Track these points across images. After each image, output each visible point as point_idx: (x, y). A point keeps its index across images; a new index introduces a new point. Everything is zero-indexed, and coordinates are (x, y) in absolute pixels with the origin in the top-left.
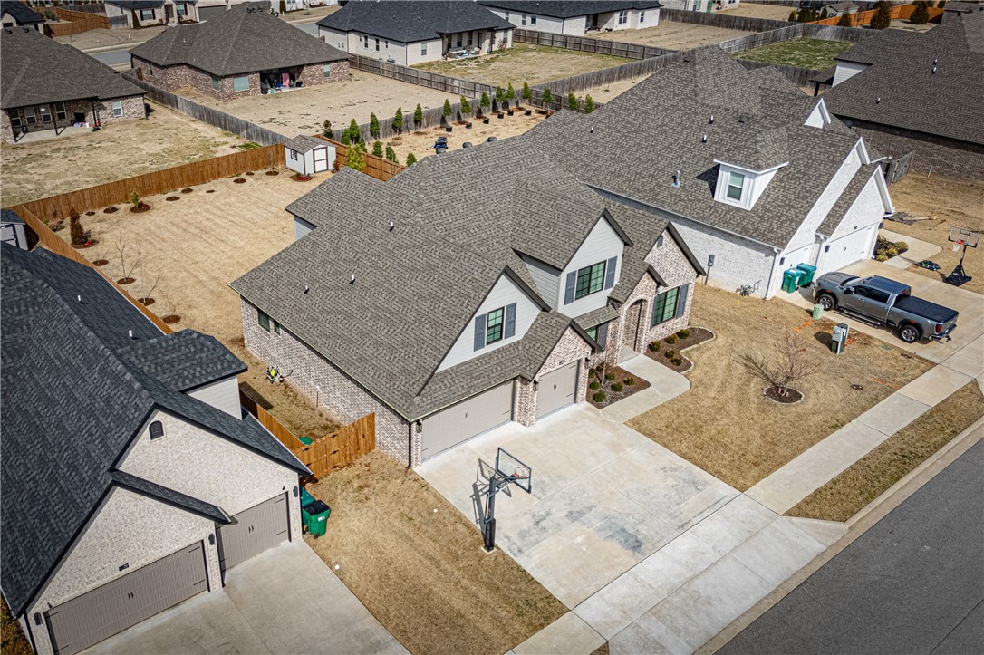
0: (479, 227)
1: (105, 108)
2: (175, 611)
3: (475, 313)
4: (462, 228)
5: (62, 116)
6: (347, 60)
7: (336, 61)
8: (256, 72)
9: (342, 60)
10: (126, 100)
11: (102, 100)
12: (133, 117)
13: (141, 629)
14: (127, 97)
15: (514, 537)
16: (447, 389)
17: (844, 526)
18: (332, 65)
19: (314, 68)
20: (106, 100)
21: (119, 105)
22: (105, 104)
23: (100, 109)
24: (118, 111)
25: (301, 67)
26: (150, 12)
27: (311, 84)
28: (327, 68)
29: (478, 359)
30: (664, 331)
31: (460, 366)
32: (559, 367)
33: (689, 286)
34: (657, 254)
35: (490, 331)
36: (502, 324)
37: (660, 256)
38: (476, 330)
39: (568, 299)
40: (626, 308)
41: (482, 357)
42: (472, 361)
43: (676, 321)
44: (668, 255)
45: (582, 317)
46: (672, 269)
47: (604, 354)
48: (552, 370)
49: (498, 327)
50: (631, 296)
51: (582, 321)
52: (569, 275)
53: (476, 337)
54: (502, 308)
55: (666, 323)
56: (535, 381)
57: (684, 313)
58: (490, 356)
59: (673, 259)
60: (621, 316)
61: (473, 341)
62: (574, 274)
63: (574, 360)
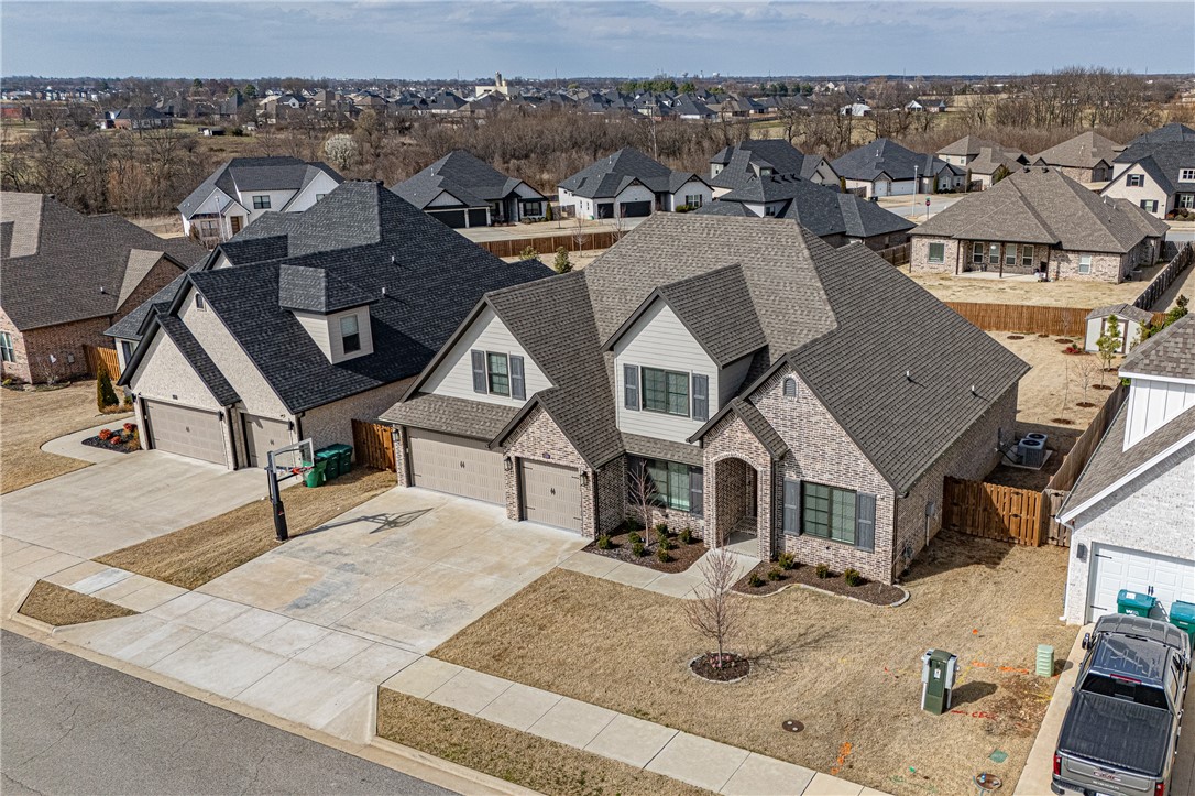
1: (1069, 261)
5: (1027, 262)
10: (1098, 257)
11: (1067, 251)
12: (1101, 279)
13: (188, 460)
14: (1100, 253)
15: (302, 546)
16: (427, 413)
20: (1074, 251)
21: (1087, 260)
22: (1071, 256)
23: (1063, 260)
24: (1082, 268)
29: (479, 404)
30: (831, 556)
31: (458, 400)
32: (542, 459)
33: (878, 503)
34: (788, 406)
35: (495, 379)
36: (507, 376)
37: (795, 414)
38: (474, 367)
39: (629, 402)
40: (713, 459)
41: (484, 405)
42: (472, 402)
43: (858, 553)
44: (814, 420)
45: (656, 441)
46: (827, 449)
47: (702, 522)
48: (532, 457)
49: (504, 379)
50: (717, 443)
51: (652, 445)
52: (626, 368)
53: (475, 374)
54: (505, 355)
55: (834, 545)
56: (509, 458)
57: (876, 549)
58: (491, 407)
59: (829, 432)
60: (705, 468)
61: (472, 378)
62: (634, 368)
63: (565, 463)
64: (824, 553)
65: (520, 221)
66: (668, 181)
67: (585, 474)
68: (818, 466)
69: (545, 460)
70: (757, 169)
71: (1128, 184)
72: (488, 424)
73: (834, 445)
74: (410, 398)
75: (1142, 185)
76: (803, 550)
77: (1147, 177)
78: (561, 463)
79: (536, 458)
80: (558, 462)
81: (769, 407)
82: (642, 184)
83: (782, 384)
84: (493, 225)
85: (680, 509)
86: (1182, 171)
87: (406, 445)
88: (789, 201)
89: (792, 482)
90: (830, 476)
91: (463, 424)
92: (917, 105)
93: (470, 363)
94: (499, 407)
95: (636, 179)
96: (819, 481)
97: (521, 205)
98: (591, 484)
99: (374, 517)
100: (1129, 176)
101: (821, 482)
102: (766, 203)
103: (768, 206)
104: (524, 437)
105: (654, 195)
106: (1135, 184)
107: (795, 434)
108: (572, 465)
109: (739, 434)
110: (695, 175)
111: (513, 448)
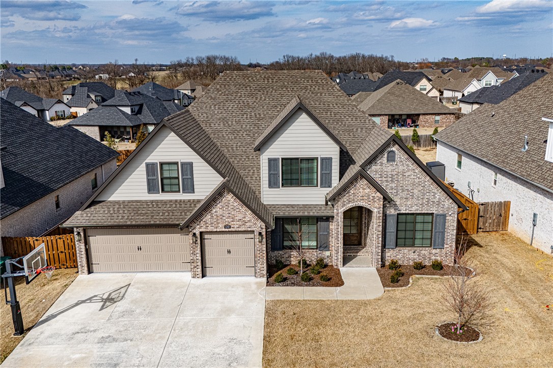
6: (453, 114)
7: (445, 114)
8: (386, 115)
9: (450, 114)
16: (109, 215)
18: (441, 116)
19: (427, 117)
25: (418, 115)
27: (424, 127)
28: (438, 118)
29: (152, 202)
30: (416, 256)
31: (133, 201)
32: (224, 230)
33: (447, 218)
34: (390, 168)
35: (165, 181)
36: (178, 178)
37: (394, 173)
38: (148, 175)
39: (272, 183)
40: (342, 210)
41: (157, 202)
42: (146, 202)
43: (434, 251)
44: (407, 174)
45: (292, 206)
46: (416, 191)
47: (328, 253)
48: (215, 230)
49: (176, 181)
50: (345, 199)
51: (291, 209)
52: (270, 160)
53: (148, 181)
54: (176, 163)
55: (418, 249)
56: (194, 234)
57: (445, 246)
58: (164, 203)
59: (416, 181)
60: (335, 216)
61: (146, 184)
62: (276, 160)
63: (243, 229)
64: (412, 256)
66: (42, 104)
67: (260, 234)
68: (409, 203)
69: (227, 230)
70: (93, 97)
72: (166, 214)
73: (420, 188)
74: (89, 206)
76: (398, 256)
78: (240, 229)
79: (218, 230)
80: (238, 230)
81: (376, 171)
82: (29, 105)
83: (386, 155)
85: (310, 248)
87: (86, 243)
88: (141, 106)
89: (390, 215)
90: (417, 208)
91: (145, 217)
92: (133, 75)
93: (145, 173)
94: (171, 201)
95: (25, 103)
96: (410, 212)
98: (264, 240)
99: (90, 299)
101: (411, 212)
102: (131, 106)
103: (132, 107)
104: (209, 216)
105: (36, 111)
107: (394, 185)
108: (249, 229)
109: (361, 190)
110: (59, 100)
111: (198, 226)
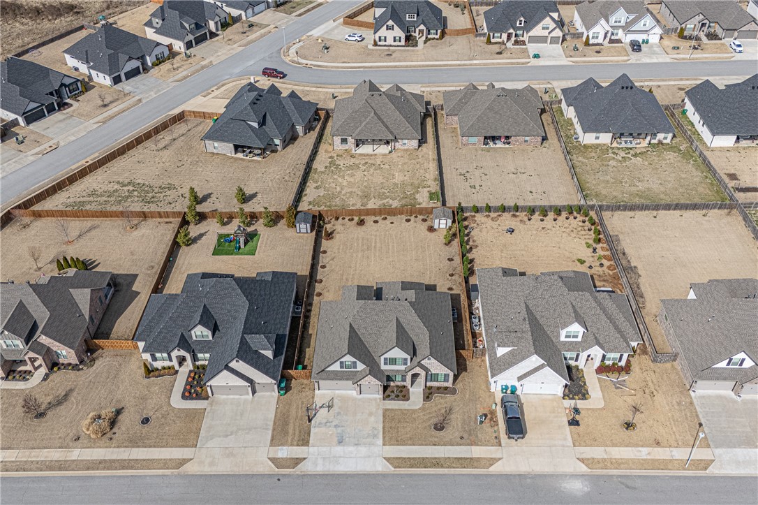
0: (371, 329)
1: (398, 142)
2: (240, 397)
3: (341, 358)
4: (365, 328)
6: (541, 136)
7: (534, 136)
8: (482, 136)
9: (538, 136)
10: (410, 140)
12: (411, 147)
13: (232, 397)
15: (318, 422)
16: (327, 376)
17: (393, 469)
18: (530, 137)
19: (518, 137)
20: (400, 139)
21: (406, 141)
24: (405, 144)
25: (510, 136)
26: (499, 35)
27: (515, 145)
28: (527, 138)
29: (342, 371)
30: (438, 384)
31: (335, 371)
34: (428, 362)
35: (347, 366)
36: (351, 365)
39: (385, 364)
43: (445, 383)
44: (435, 363)
45: (393, 370)
48: (365, 384)
52: (384, 358)
53: (340, 366)
54: (351, 361)
58: (346, 371)
60: (408, 375)
62: (387, 358)
65: (69, 97)
66: (140, 45)
68: (436, 371)
70: (187, 26)
71: (387, 29)
72: (347, 376)
74: (319, 373)
75: (393, 30)
76: (432, 384)
77: (395, 26)
84: (59, 110)
86: (407, 15)
94: (349, 371)
95: (130, 58)
97: (67, 89)
100: (387, 26)
106: (390, 29)
